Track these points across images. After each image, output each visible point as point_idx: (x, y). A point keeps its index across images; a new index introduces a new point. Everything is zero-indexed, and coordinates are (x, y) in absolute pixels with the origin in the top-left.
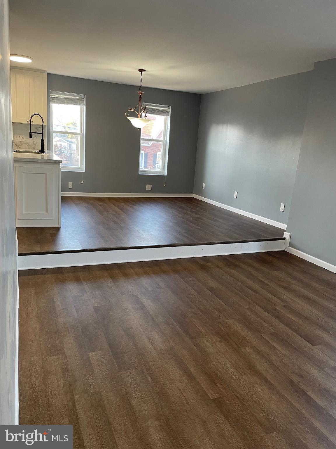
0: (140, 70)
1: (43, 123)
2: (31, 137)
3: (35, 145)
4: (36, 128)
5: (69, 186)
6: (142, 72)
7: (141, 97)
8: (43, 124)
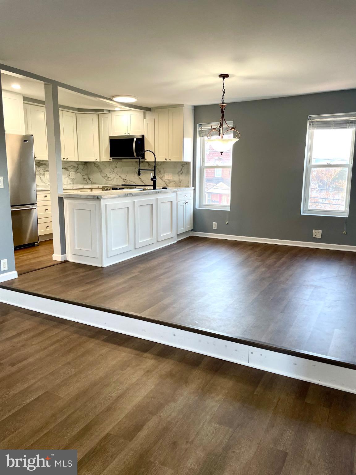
0: (221, 76)
1: (155, 158)
2: (139, 174)
3: (181, 182)
4: (182, 165)
5: (213, 227)
6: (224, 78)
7: (223, 112)
8: (155, 160)
